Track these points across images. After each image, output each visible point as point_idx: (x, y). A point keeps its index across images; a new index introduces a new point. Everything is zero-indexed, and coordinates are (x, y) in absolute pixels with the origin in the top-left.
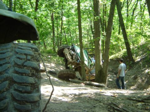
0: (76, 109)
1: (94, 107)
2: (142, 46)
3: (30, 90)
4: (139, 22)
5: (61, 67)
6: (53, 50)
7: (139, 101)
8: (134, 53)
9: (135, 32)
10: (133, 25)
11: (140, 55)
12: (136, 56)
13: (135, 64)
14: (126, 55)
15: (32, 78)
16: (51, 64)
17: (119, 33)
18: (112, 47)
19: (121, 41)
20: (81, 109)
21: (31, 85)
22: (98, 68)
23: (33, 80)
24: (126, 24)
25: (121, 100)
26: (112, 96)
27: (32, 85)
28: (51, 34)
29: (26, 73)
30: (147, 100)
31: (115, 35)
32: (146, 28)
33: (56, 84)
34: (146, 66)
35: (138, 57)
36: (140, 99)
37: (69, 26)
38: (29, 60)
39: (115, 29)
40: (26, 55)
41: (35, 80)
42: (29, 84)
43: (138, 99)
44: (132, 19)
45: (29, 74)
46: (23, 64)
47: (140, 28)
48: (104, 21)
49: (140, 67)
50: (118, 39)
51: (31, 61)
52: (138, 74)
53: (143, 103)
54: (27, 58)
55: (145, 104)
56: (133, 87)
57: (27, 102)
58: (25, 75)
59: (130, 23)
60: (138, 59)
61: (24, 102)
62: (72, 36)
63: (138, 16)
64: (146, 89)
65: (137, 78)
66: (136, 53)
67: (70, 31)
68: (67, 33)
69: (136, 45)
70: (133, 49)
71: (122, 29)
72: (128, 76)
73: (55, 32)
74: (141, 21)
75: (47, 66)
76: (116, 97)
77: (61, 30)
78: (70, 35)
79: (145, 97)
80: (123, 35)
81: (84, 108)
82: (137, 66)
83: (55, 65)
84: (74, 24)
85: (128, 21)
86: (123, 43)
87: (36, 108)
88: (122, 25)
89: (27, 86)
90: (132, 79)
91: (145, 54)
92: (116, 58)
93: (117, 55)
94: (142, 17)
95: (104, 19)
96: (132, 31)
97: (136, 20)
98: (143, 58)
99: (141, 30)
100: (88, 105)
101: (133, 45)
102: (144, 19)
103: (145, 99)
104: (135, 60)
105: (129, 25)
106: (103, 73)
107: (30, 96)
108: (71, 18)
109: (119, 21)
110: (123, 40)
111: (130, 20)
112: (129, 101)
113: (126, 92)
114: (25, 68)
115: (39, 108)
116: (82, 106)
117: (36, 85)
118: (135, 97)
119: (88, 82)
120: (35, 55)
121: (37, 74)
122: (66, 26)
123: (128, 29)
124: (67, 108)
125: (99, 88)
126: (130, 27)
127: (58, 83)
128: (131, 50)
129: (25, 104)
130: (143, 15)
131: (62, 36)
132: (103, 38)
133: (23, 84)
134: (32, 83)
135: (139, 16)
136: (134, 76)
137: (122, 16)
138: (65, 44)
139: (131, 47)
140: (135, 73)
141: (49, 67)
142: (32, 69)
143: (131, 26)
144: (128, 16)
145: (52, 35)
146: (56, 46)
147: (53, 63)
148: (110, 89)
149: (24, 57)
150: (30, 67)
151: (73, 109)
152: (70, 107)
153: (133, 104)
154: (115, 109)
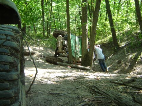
0: (60, 91)
1: (77, 89)
2: (127, 32)
3: (8, 69)
4: (125, 9)
5: (49, 51)
6: (42, 34)
7: (121, 84)
8: (119, 39)
9: (121, 19)
10: (120, 13)
11: (125, 41)
12: (121, 42)
13: (120, 49)
14: (112, 40)
15: (11, 57)
16: (40, 47)
17: (106, 20)
18: (99, 32)
19: (107, 27)
20: (64, 91)
21: (9, 64)
22: (85, 52)
23: (12, 59)
24: (113, 11)
25: (103, 82)
26: (95, 79)
27: (11, 64)
28: (40, 19)
29: (5, 53)
30: (129, 83)
31: (102, 21)
32: (131, 16)
33: (43, 66)
34: (130, 51)
35: (122, 43)
36: (122, 83)
37: (58, 12)
38: (9, 40)
39: (103, 15)
40: (6, 35)
41: (14, 60)
42: (8, 63)
43: (119, 82)
44: (119, 6)
45: (8, 53)
46: (3, 44)
47: (126, 15)
48: (92, 8)
49: (124, 52)
50: (104, 25)
51: (12, 41)
52: (122, 58)
53: (124, 86)
54: (7, 38)
55: (126, 87)
56: (117, 70)
57: (5, 80)
58: (4, 54)
59: (117, 10)
60: (123, 45)
61: (3, 80)
62: (61, 21)
63: (124, 4)
64: (129, 73)
65: (121, 62)
66: (121, 39)
67: (59, 17)
68: (56, 19)
69: (121, 31)
70: (118, 35)
71: (108, 16)
72: (112, 60)
73: (45, 17)
74: (127, 9)
75: (36, 49)
76: (99, 80)
77: (51, 15)
78: (60, 21)
79: (127, 81)
80: (109, 22)
81: (67, 90)
82: (121, 51)
83: (44, 49)
84: (63, 9)
85: (115, 9)
86: (110, 29)
87: (14, 87)
88: (109, 12)
89: (6, 64)
90: (116, 63)
91: (129, 40)
92: (102, 43)
93: (103, 40)
94: (128, 5)
95: (92, 6)
96: (118, 18)
97: (122, 8)
98: (127, 43)
99: (127, 17)
100: (71, 87)
101: (119, 31)
102: (130, 7)
103: (126, 83)
104: (119, 46)
105: (115, 12)
106: (89, 57)
107: (8, 74)
108: (61, 4)
109: (106, 8)
110: (109, 27)
111: (117, 8)
112: (111, 83)
113: (109, 76)
114: (5, 47)
115: (18, 87)
116: (66, 88)
117: (15, 64)
118: (117, 81)
119: (74, 65)
120: (15, 36)
121: (16, 54)
122: (55, 12)
123: (114, 16)
124: (51, 89)
125: (84, 71)
126: (116, 14)
127: (45, 66)
128: (117, 36)
129: (3, 83)
130: (129, 3)
131: (51, 21)
132: (90, 23)
133: (2, 63)
134: (10, 62)
135: (126, 4)
136: (118, 60)
137: (110, 3)
138: (55, 29)
139: (117, 33)
140: (120, 58)
141: (38, 50)
142: (12, 49)
143: (118, 13)
144: (115, 3)
145: (42, 20)
146: (46, 31)
147: (42, 47)
148: (95, 72)
149: (5, 37)
150: (9, 46)
151: (57, 90)
152: (54, 89)
153: (114, 86)
154: (95, 91)
